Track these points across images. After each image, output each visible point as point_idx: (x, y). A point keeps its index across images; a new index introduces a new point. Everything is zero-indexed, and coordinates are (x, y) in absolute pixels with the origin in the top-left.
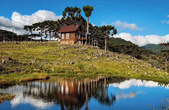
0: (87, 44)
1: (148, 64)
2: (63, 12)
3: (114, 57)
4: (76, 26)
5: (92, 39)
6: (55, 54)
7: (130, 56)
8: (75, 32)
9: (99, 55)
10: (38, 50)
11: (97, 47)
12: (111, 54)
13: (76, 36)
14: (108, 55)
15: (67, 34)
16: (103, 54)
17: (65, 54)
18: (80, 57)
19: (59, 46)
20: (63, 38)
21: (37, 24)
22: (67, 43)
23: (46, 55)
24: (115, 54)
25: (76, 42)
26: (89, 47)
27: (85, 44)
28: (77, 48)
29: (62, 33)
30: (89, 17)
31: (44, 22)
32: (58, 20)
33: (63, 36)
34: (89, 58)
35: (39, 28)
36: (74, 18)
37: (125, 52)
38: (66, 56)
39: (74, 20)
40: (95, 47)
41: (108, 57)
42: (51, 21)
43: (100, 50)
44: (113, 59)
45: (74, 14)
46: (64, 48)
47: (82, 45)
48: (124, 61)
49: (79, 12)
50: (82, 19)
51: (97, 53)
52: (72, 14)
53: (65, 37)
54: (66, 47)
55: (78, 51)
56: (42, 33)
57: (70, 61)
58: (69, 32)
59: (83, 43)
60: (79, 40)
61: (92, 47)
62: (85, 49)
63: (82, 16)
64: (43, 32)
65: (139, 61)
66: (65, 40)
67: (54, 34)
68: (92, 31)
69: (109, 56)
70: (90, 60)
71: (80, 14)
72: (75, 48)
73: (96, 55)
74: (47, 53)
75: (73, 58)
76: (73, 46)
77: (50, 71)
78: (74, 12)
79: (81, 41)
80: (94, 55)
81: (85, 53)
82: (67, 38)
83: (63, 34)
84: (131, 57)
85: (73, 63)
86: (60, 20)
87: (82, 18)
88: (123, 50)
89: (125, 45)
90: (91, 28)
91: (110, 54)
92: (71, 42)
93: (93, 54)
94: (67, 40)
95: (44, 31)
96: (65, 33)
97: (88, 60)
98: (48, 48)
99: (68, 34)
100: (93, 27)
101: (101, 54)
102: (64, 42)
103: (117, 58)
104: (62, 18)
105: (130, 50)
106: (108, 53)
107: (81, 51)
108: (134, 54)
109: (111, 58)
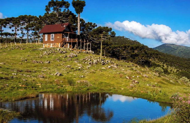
0: (78, 48)
1: (154, 73)
2: (46, 6)
3: (112, 65)
4: (64, 25)
5: (85, 41)
6: (37, 62)
7: (132, 63)
8: (63, 33)
9: (93, 63)
10: (14, 56)
11: (90, 51)
12: (108, 61)
13: (63, 37)
14: (103, 62)
15: (51, 35)
16: (97, 61)
17: (49, 62)
18: (69, 67)
19: (42, 50)
20: (46, 40)
21: (9, 19)
22: (51, 46)
23: (26, 63)
24: (113, 61)
25: (63, 46)
26: (80, 52)
27: (75, 47)
28: (64, 53)
29: (44, 34)
30: (81, 13)
31: (20, 17)
32: (40, 16)
33: (47, 37)
34: (80, 67)
35: (11, 24)
36: (60, 15)
37: (129, 55)
38: (51, 64)
39: (61, 16)
40: (89, 52)
41: (104, 64)
42: (29, 16)
43: (95, 55)
44: (110, 68)
45: (60, 9)
46: (48, 53)
47: (71, 49)
48: (124, 70)
49: (67, 7)
50: (71, 16)
51: (90, 61)
52: (58, 9)
53: (49, 38)
54: (50, 52)
55: (66, 57)
56: (16, 30)
57: (57, 73)
58: (55, 33)
59: (72, 47)
60: (68, 43)
61: (84, 52)
62: (75, 55)
63: (71, 12)
64: (18, 30)
65: (143, 70)
66: (49, 42)
67: (33, 33)
68: (84, 28)
69: (106, 63)
70: (81, 70)
71: (68, 10)
72: (62, 53)
73: (89, 63)
74: (26, 60)
75: (60, 67)
76: (59, 50)
77: (37, 86)
78: (61, 6)
79: (70, 43)
80: (86, 63)
81: (75, 60)
82: (51, 40)
83: (47, 35)
84: (133, 65)
85: (61, 75)
86: (42, 16)
87: (71, 13)
88: (126, 52)
89: (129, 47)
90: (83, 24)
91: (106, 61)
92: (57, 45)
93: (86, 61)
94: (52, 42)
95: (19, 28)
96: (49, 34)
97: (79, 70)
98: (26, 53)
99: (53, 35)
100: (86, 24)
101: (95, 61)
102: (47, 45)
103: (116, 67)
104: (45, 13)
105: (136, 52)
106: (104, 60)
107: (70, 57)
108: (140, 58)
109: (107, 67)
